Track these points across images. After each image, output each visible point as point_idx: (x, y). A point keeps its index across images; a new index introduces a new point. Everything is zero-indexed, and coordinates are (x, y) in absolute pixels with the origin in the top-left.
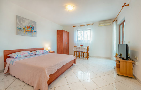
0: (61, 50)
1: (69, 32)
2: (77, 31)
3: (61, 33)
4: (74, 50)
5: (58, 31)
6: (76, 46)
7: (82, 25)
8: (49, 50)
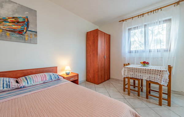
0: (94, 71)
1: (110, 35)
2: (129, 29)
3: (94, 37)
4: (124, 73)
5: (88, 34)
6: (127, 65)
7: (144, 14)
8: (68, 72)
